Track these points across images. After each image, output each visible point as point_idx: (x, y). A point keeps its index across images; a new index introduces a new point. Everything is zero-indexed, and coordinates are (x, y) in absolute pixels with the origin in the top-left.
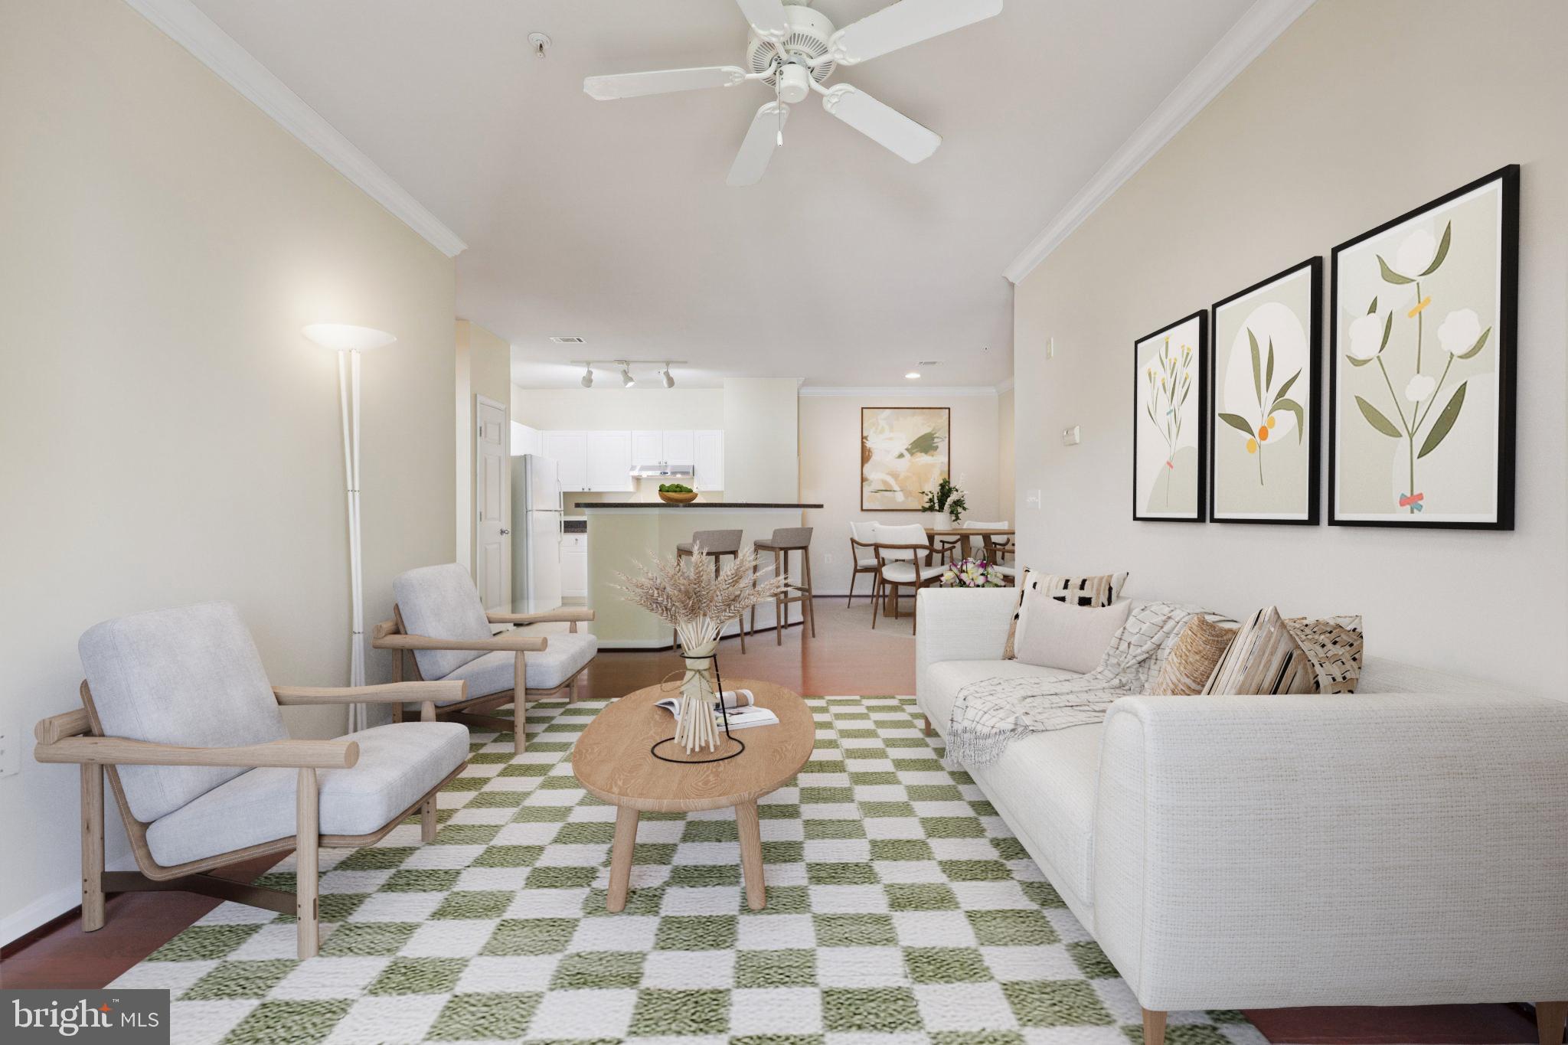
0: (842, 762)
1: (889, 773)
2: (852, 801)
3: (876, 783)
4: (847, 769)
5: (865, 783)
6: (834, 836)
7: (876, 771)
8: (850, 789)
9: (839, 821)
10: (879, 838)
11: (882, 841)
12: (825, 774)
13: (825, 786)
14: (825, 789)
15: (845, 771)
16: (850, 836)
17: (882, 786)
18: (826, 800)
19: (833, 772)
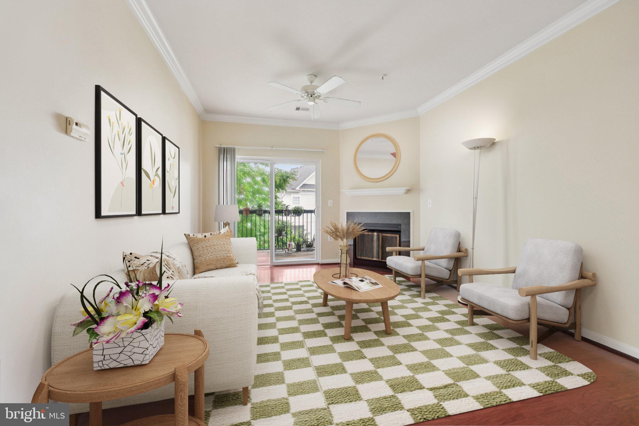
0: (305, 338)
1: (282, 334)
2: (298, 320)
3: (289, 328)
4: (302, 334)
5: (293, 328)
6: (303, 310)
7: (288, 335)
8: (300, 325)
9: (302, 314)
10: (290, 310)
11: (289, 310)
12: (312, 330)
13: (310, 325)
14: (310, 324)
15: (303, 333)
16: (298, 310)
17: (286, 327)
18: (308, 320)
19: (308, 332)
